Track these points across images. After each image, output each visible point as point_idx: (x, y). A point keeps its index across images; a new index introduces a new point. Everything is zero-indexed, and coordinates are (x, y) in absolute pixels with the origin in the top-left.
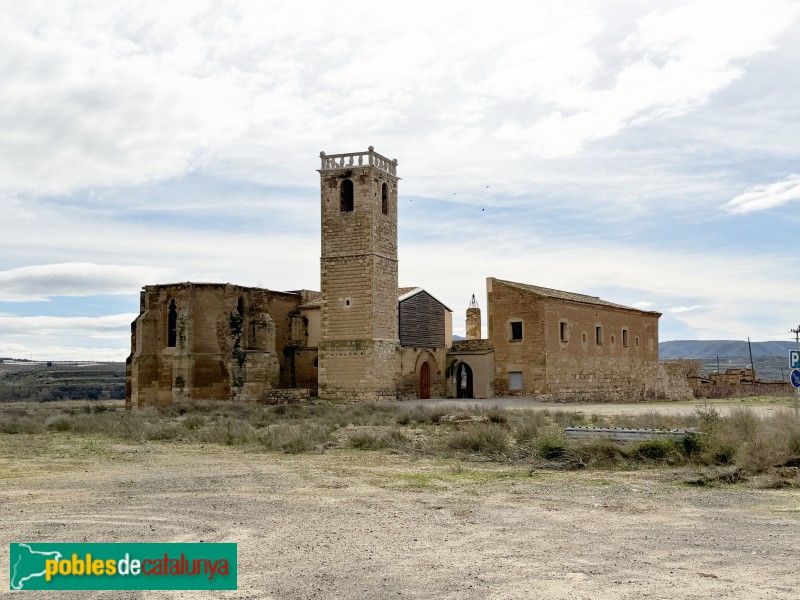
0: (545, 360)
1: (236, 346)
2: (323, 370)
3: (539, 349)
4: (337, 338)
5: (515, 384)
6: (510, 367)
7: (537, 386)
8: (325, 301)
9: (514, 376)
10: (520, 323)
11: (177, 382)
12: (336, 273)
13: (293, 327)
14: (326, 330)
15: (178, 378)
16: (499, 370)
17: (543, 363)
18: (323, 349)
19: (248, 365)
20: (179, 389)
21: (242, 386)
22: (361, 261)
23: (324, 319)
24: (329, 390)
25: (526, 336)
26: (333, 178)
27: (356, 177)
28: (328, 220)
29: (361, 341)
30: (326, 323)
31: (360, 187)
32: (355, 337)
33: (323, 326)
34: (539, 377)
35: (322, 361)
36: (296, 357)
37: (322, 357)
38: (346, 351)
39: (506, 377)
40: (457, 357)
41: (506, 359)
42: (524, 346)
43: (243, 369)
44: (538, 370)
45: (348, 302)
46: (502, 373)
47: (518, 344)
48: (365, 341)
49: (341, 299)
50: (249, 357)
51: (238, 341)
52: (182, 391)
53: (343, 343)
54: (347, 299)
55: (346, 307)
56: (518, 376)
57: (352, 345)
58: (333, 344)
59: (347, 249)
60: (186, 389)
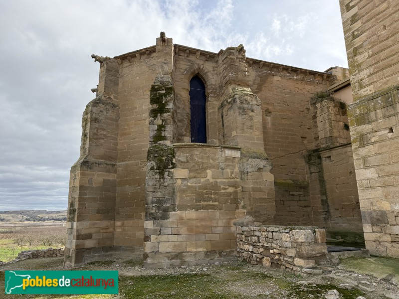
1: (158, 137)
13: (318, 119)
19: (180, 173)
21: (165, 217)
36: (326, 163)
43: (168, 182)
50: (180, 156)
51: (161, 128)
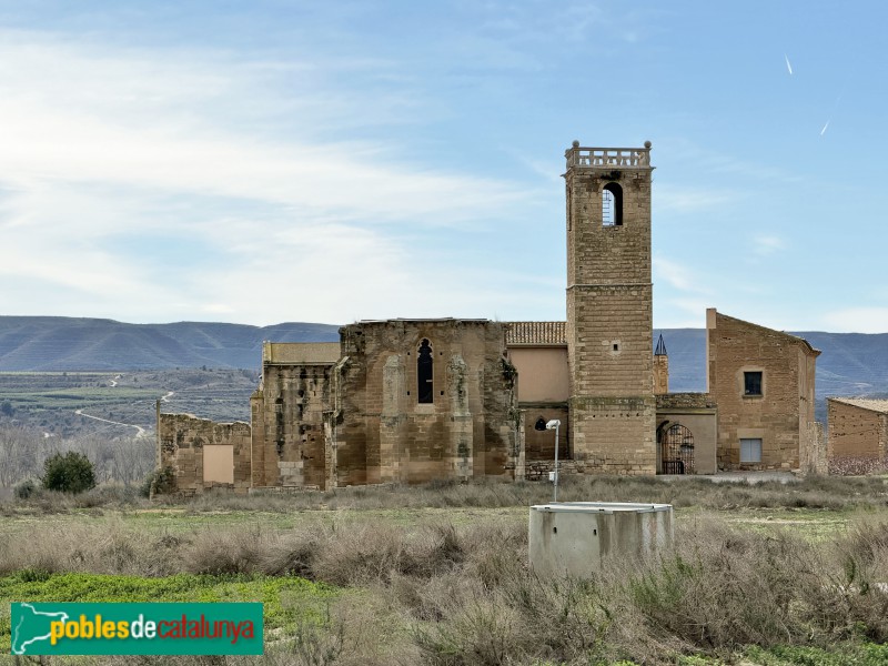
0: (798, 424)
2: (582, 435)
3: (790, 408)
4: (599, 393)
5: (749, 454)
6: (743, 432)
7: (784, 458)
8: (583, 345)
9: (748, 444)
10: (760, 373)
11: (460, 451)
12: (599, 308)
14: (584, 383)
15: (460, 446)
16: (725, 436)
17: (796, 428)
18: (581, 407)
19: (522, 429)
20: (462, 460)
21: (518, 456)
22: (635, 293)
23: (581, 368)
24: (591, 461)
25: (769, 390)
26: (593, 179)
27: (628, 181)
28: (585, 235)
29: (636, 398)
30: (583, 373)
31: (633, 195)
32: (627, 393)
33: (580, 377)
34: (787, 446)
35: (580, 424)
37: (580, 418)
38: (616, 411)
39: (734, 445)
40: (668, 418)
41: (736, 422)
42: (766, 405)
43: (519, 434)
44: (787, 437)
45: (616, 347)
46: (730, 440)
47: (757, 401)
48: (642, 399)
49: (605, 343)
50: (522, 418)
52: (466, 462)
53: (611, 401)
54: (614, 342)
55: (613, 353)
56: (756, 445)
57: (623, 404)
58: (596, 401)
59: (614, 275)
60: (470, 460)
